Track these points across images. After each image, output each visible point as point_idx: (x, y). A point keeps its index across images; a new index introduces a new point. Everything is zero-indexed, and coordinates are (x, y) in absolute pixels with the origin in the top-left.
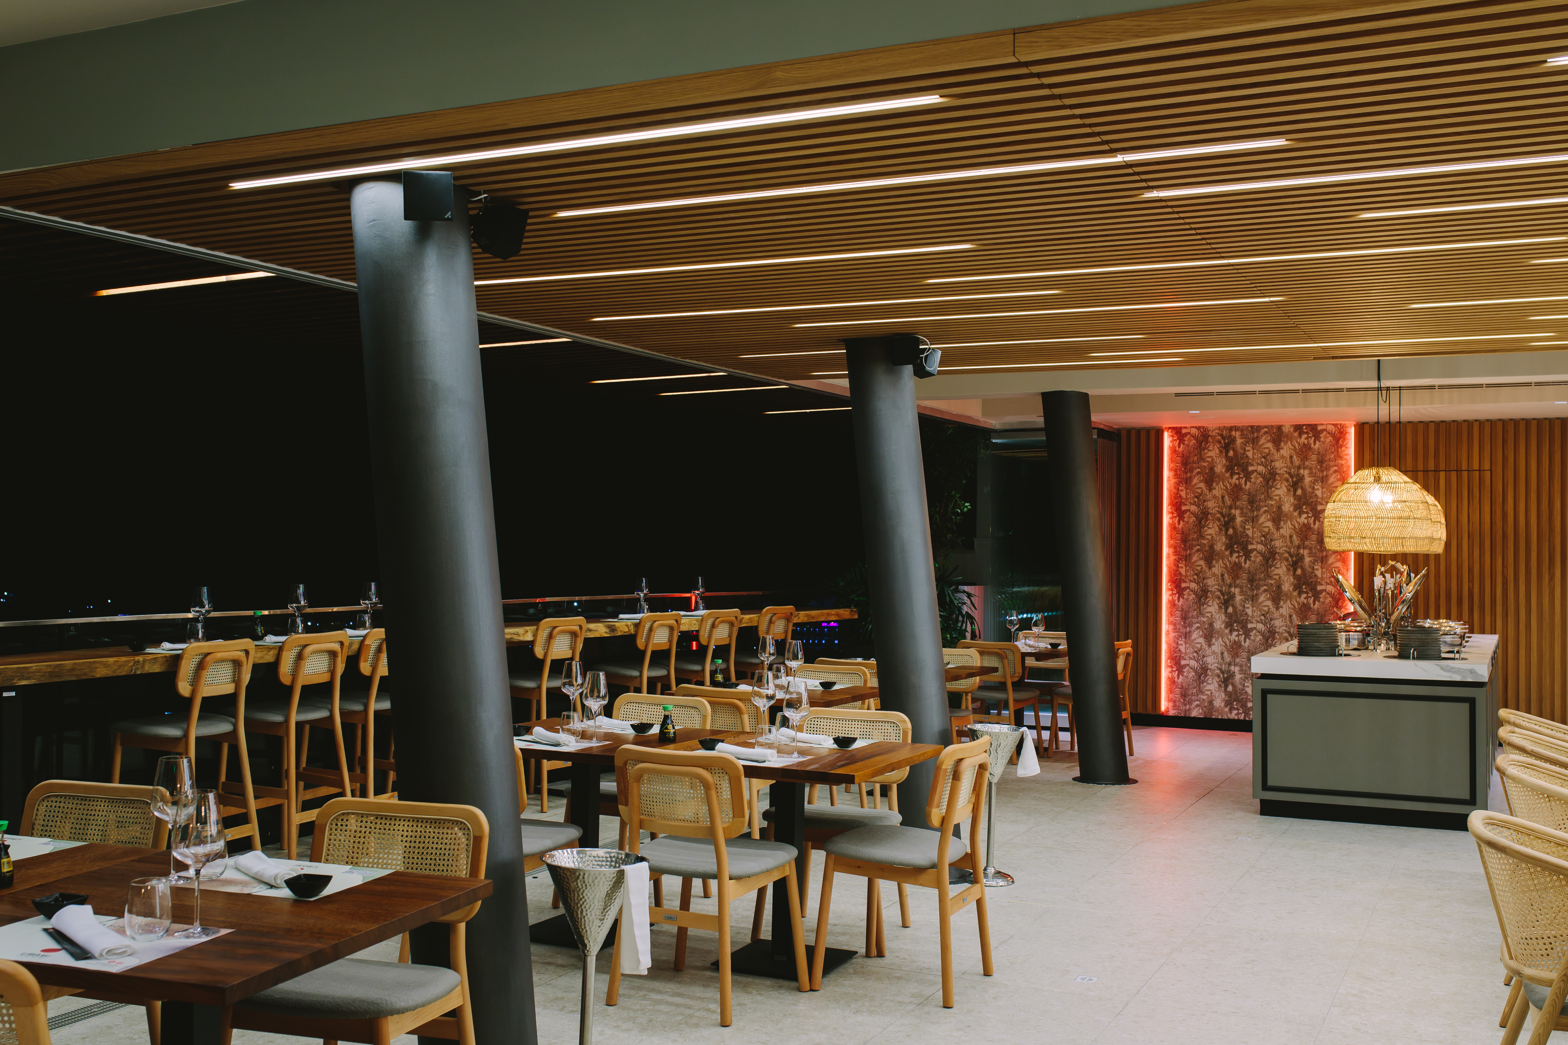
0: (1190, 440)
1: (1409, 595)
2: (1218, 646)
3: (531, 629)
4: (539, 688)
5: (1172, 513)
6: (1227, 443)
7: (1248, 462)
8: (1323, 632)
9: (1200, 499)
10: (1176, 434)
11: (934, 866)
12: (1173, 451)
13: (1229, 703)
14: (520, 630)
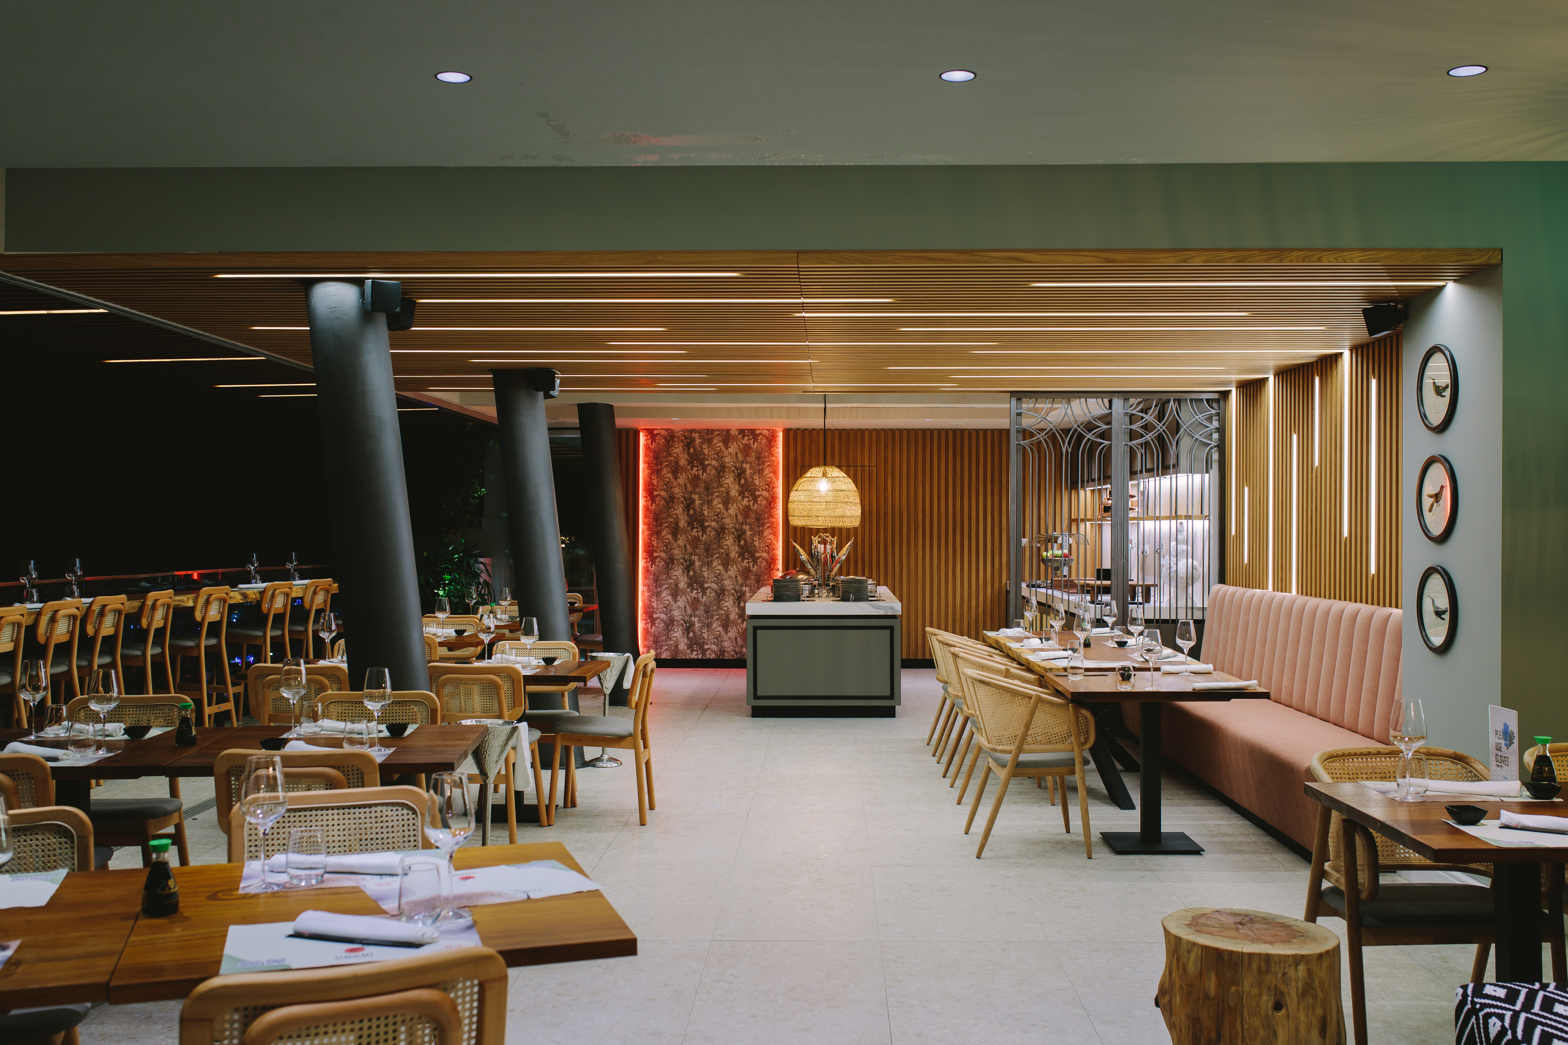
0: (660, 440)
1: (844, 557)
2: (682, 602)
3: (191, 596)
4: (198, 646)
5: (646, 497)
6: (689, 442)
7: (704, 457)
8: (792, 584)
9: (668, 486)
10: (649, 434)
11: (630, 735)
12: (647, 447)
13: (690, 646)
14: (184, 598)
